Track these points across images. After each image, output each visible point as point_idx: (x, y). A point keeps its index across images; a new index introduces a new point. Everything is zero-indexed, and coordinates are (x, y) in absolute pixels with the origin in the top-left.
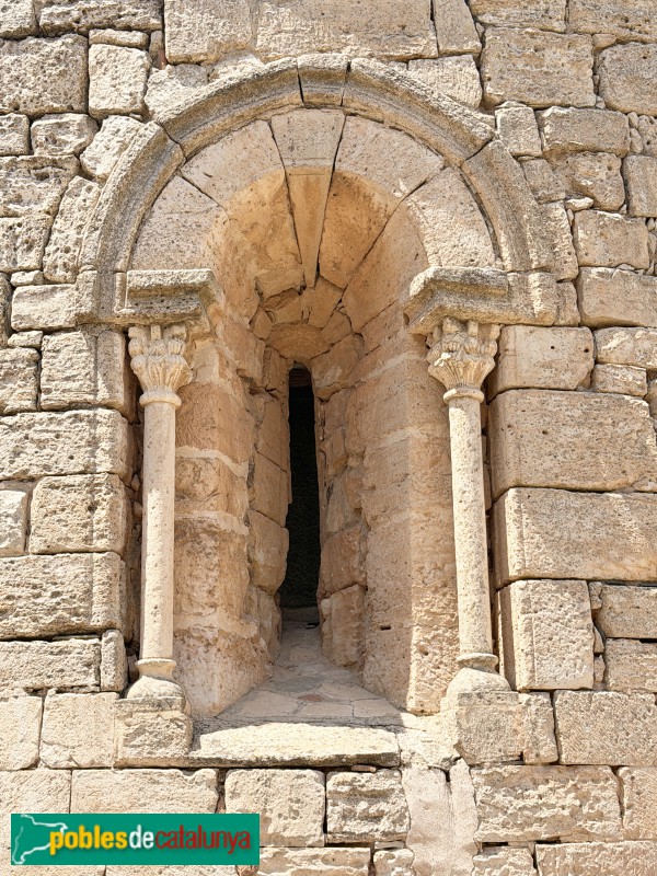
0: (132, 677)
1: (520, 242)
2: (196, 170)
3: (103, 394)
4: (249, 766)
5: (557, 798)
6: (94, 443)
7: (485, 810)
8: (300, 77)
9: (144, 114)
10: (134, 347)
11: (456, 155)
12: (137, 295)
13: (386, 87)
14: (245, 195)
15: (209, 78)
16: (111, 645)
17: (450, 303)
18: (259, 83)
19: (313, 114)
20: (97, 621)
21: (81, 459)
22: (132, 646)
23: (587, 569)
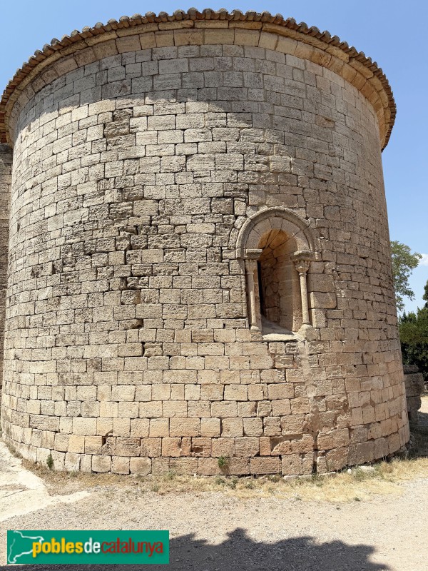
0: (250, 326)
1: (313, 246)
2: (256, 228)
3: (242, 273)
4: (273, 342)
5: (321, 346)
6: (241, 282)
7: (311, 348)
8: (275, 211)
9: (246, 216)
10: (247, 263)
11: (303, 228)
12: (248, 254)
13: (291, 214)
14: (265, 234)
15: (258, 210)
16: (246, 320)
17: (303, 257)
18: (268, 212)
19: (276, 218)
20: (244, 315)
21: (239, 285)
22: (250, 321)
23: (324, 307)
